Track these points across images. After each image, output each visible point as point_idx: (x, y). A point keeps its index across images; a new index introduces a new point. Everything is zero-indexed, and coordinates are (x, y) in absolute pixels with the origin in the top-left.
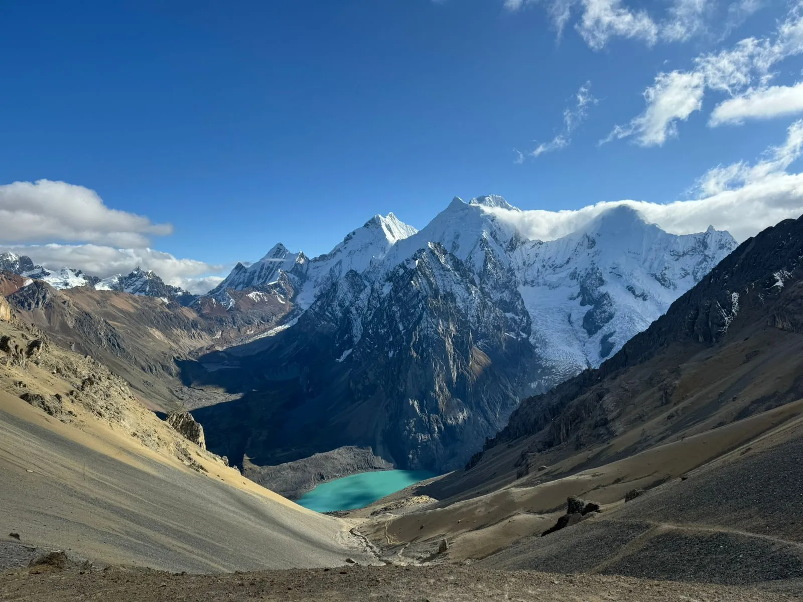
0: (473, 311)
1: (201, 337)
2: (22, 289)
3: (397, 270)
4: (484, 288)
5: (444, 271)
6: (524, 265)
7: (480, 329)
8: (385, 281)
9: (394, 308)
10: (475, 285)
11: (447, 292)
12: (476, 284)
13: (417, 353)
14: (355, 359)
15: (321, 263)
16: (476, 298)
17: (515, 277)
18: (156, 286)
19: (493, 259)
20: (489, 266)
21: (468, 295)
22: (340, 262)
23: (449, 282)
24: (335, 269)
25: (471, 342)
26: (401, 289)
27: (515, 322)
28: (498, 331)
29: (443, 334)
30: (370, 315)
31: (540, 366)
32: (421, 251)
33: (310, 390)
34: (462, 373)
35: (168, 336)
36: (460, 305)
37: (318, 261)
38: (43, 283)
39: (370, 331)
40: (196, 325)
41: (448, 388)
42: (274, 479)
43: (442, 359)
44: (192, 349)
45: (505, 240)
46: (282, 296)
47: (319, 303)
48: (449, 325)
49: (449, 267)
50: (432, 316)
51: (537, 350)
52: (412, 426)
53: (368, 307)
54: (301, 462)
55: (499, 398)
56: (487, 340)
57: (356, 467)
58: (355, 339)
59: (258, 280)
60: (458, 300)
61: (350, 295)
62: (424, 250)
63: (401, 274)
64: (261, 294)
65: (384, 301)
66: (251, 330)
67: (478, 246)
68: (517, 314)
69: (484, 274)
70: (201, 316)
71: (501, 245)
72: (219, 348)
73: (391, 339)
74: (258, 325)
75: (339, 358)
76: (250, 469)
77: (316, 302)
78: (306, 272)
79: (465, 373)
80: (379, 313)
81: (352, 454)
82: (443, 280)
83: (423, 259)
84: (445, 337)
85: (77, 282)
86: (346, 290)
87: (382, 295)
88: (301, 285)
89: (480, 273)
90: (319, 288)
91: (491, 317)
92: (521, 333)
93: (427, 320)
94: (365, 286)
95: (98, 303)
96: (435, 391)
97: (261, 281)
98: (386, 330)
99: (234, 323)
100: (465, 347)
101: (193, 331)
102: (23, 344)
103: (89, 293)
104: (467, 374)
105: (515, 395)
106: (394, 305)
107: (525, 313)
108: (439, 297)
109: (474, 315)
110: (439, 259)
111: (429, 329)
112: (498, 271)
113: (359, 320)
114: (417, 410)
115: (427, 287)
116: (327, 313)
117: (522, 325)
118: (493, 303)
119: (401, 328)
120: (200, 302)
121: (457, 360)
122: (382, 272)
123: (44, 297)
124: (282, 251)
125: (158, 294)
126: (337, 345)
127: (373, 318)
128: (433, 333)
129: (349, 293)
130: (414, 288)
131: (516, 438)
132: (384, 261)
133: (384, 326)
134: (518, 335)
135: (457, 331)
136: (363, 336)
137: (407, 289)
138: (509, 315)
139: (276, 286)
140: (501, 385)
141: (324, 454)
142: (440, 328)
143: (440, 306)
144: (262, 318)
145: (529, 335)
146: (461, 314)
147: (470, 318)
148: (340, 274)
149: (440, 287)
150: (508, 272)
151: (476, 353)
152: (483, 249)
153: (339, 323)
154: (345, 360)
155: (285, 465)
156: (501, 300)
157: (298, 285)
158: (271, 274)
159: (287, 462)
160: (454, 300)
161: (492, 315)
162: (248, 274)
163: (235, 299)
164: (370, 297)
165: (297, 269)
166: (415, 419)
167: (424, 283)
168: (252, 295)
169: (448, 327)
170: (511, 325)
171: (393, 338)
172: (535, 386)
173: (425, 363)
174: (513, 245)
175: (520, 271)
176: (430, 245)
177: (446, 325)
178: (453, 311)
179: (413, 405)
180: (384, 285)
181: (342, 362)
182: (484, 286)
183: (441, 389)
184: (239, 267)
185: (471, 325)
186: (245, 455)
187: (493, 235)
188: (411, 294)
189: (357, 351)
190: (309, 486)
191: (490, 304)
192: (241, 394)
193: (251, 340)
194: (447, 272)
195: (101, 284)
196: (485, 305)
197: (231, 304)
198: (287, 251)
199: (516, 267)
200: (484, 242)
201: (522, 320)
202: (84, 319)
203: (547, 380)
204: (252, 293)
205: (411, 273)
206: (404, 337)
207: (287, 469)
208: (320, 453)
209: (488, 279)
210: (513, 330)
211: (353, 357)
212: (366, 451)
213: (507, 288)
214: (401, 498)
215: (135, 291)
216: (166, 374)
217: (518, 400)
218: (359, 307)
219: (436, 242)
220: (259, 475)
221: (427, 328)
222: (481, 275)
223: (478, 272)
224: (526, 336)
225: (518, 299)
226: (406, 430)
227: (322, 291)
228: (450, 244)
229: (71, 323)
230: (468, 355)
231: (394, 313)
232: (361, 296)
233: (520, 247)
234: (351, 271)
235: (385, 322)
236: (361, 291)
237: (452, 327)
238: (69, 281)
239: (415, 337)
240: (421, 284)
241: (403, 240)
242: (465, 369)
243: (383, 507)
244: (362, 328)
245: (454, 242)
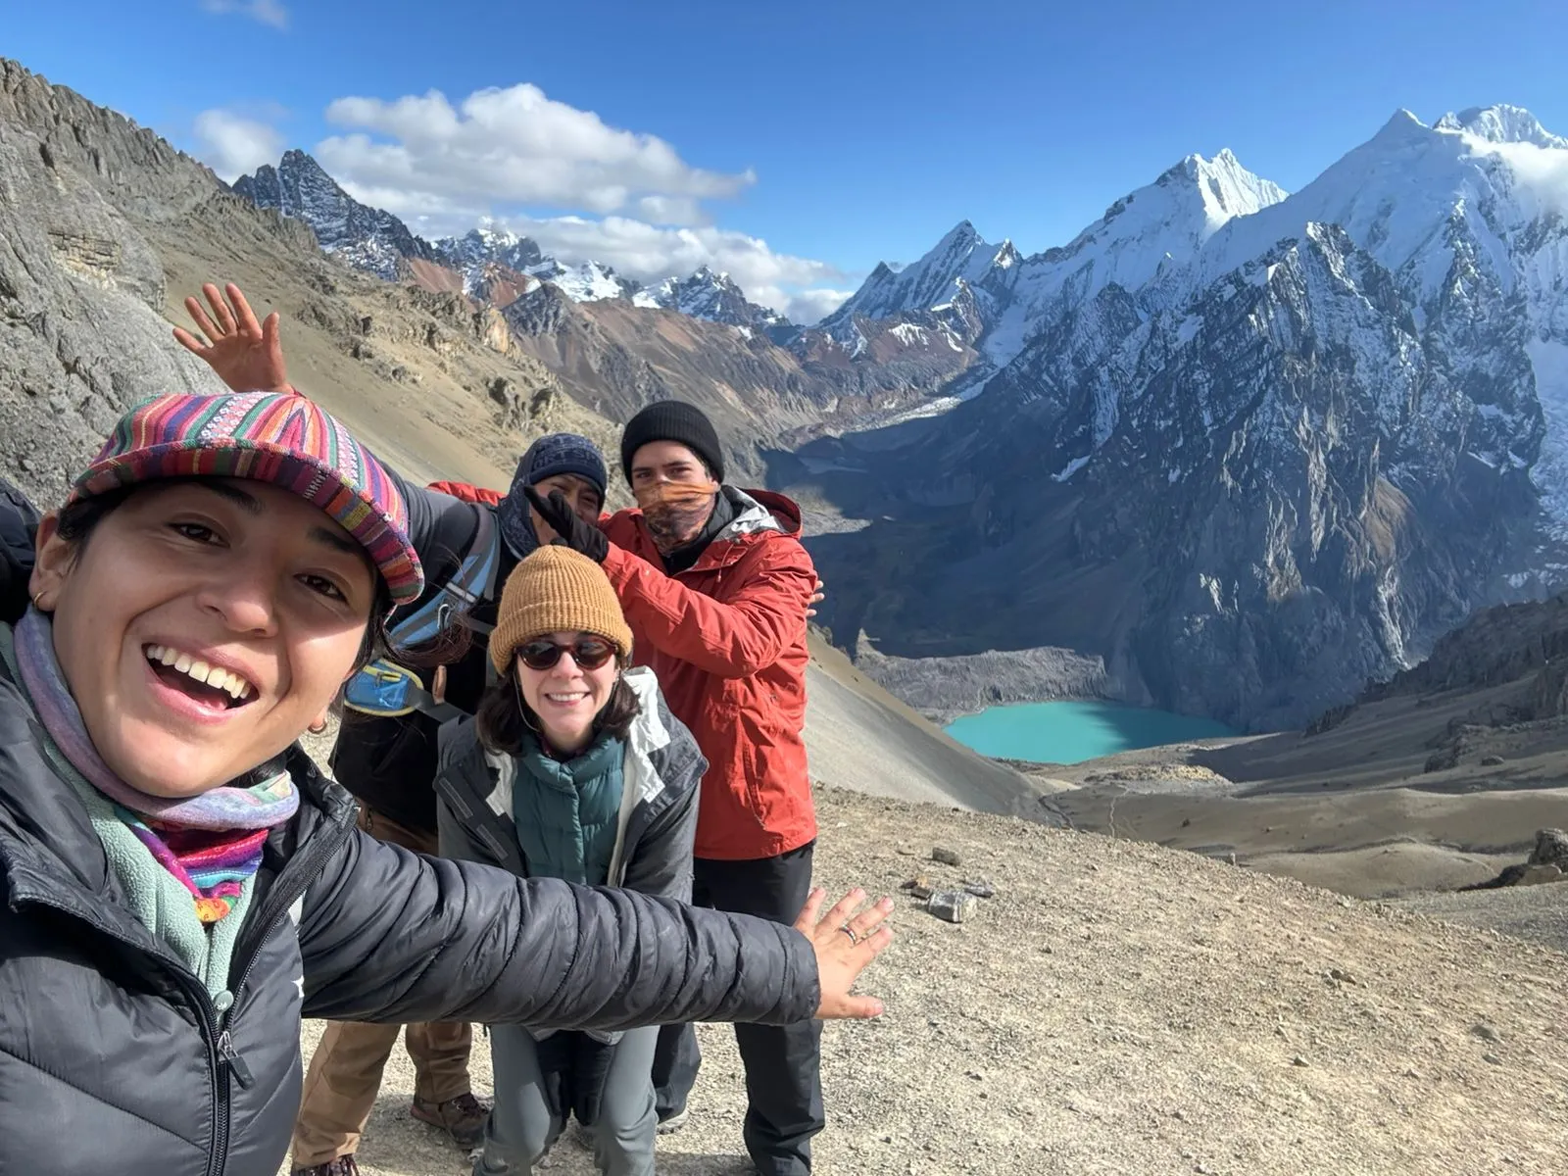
0: (1393, 395)
1: (802, 406)
2: (524, 296)
3: (1221, 287)
4: (1435, 340)
5: (1336, 294)
6: (1555, 289)
7: (1403, 436)
8: (1185, 313)
9: (1198, 376)
10: (1412, 333)
11: (1333, 343)
12: (1414, 329)
13: (1235, 477)
14: (1091, 479)
15: (1048, 266)
16: (1409, 364)
17: (1526, 317)
18: (731, 304)
19: (1472, 270)
20: (1459, 288)
21: (1387, 355)
22: (1089, 266)
23: (1344, 321)
24: (1076, 281)
25: (1374, 465)
26: (1221, 334)
27: (1501, 427)
28: (1449, 445)
29: (1306, 443)
30: (1139, 387)
31: (1545, 539)
32: (1285, 245)
33: (991, 531)
34: (1338, 533)
35: (747, 400)
36: (1363, 377)
37: (1040, 261)
38: (555, 288)
39: (1135, 423)
40: (795, 384)
41: (1297, 563)
42: (909, 682)
43: (1293, 497)
44: (785, 428)
45: (1515, 222)
46: (957, 335)
47: (1030, 355)
48: (1325, 422)
49: (1351, 285)
50: (1287, 398)
51: (1544, 501)
52: (1198, 629)
53: (1138, 370)
54: (960, 661)
55: (1419, 599)
56: (1417, 464)
57: (1066, 689)
58: (1098, 436)
59: (915, 299)
60: (1360, 364)
61: (1100, 341)
62: (1294, 242)
63: (1226, 297)
64: (917, 328)
65: (1175, 358)
66: (890, 403)
67: (1439, 235)
68: (1510, 410)
69: (1440, 306)
70: (804, 367)
71: (1502, 236)
72: (830, 432)
73: (1180, 443)
74: (905, 392)
75: (1059, 473)
76: (869, 657)
77: (1025, 351)
78: (1012, 287)
79: (1346, 533)
80: (1160, 385)
81: (1061, 665)
82: (1330, 316)
83: (1287, 264)
84: (1311, 448)
85: (607, 289)
86: (1096, 328)
87: (1175, 345)
88: (999, 314)
89: (1429, 304)
90: (1036, 321)
91: (1439, 413)
92: (1511, 456)
93: (1273, 410)
94: (1139, 322)
95: (638, 330)
96: (1264, 566)
97: (920, 301)
98: (1170, 423)
99: (862, 385)
100: (1357, 475)
101: (790, 395)
102: (526, 394)
103: (623, 311)
104: (1350, 537)
105: (1463, 595)
106: (1198, 367)
107: (1533, 408)
108: (1314, 356)
109: (1395, 403)
110: (1328, 266)
111: (1274, 429)
112: (1482, 299)
113: (1114, 396)
114: (1216, 597)
115: (1287, 331)
116: (1045, 377)
117: (1519, 436)
118: (1451, 379)
119: (1207, 419)
120: (804, 340)
121: (1331, 503)
122: (1183, 289)
123: (556, 314)
124: (968, 238)
125: (736, 320)
126: (1058, 446)
127: (1145, 395)
128: (1282, 438)
129: (1099, 336)
130: (1254, 332)
131: (1443, 689)
132: (1190, 265)
133: (1168, 414)
134: (1502, 459)
135: (1343, 438)
136: (1118, 431)
137: (1236, 331)
138: (1488, 410)
139: (947, 313)
140: (1429, 570)
141: (1006, 654)
142: (1301, 427)
143: (1310, 377)
144: (915, 380)
145: (1532, 460)
146: (1362, 400)
147: (1381, 410)
148: (1084, 293)
149: (1318, 333)
150: (1508, 304)
151: (1383, 492)
152: (1450, 243)
153: (1068, 400)
154: (1070, 479)
155: (930, 660)
156: (1474, 372)
157: (993, 313)
158: (939, 290)
159: (935, 657)
160: (1349, 365)
161: (1442, 407)
162: (896, 287)
163: (867, 336)
164: (1146, 346)
165: (995, 278)
166: (1208, 617)
167: (1282, 323)
168: (900, 331)
169: (1323, 428)
170: (1488, 434)
171: (1184, 442)
172: (1520, 582)
173: (1249, 504)
174: (1536, 236)
175: (1541, 304)
176: (1312, 230)
177: (1319, 422)
178: (1341, 391)
179: (1207, 588)
180: (1182, 322)
181: (1065, 482)
182: (1434, 334)
183: (1279, 562)
184: (882, 271)
185: (1382, 426)
186: (862, 631)
187: (1485, 209)
188: (1243, 344)
189: (1098, 463)
190: (971, 707)
191: (1442, 379)
192: (863, 523)
193: (888, 423)
194: (1344, 297)
195: (643, 294)
196: (1426, 383)
197: (859, 346)
198: (979, 238)
199: (1531, 294)
200: (1459, 226)
201: (1519, 426)
202: (615, 358)
203: (1555, 572)
204: (901, 327)
205: (1252, 296)
206: (1211, 441)
207: (934, 669)
208: (997, 650)
209: (1450, 317)
210: (1491, 447)
211: (1087, 474)
212: (1091, 663)
213: (1498, 342)
214: (1153, 763)
215: (698, 310)
216: (739, 470)
217: (1466, 608)
218: (1118, 367)
219: (1329, 223)
220: (884, 671)
221: (1271, 424)
222: (1430, 310)
223: (1427, 300)
224: (1524, 464)
225: (1522, 372)
226: (1184, 635)
227: (1040, 329)
228: (1365, 229)
229: (595, 365)
230: (1363, 494)
231: (1197, 385)
232: (1125, 344)
233: (1553, 242)
234: (1112, 286)
235: (1172, 405)
236: (1128, 331)
237: (1331, 427)
238: (592, 286)
239: (1236, 446)
240: (1273, 323)
241: (1245, 217)
242: (1347, 525)
243: (1111, 771)
244: (1117, 414)
245: (1376, 225)
